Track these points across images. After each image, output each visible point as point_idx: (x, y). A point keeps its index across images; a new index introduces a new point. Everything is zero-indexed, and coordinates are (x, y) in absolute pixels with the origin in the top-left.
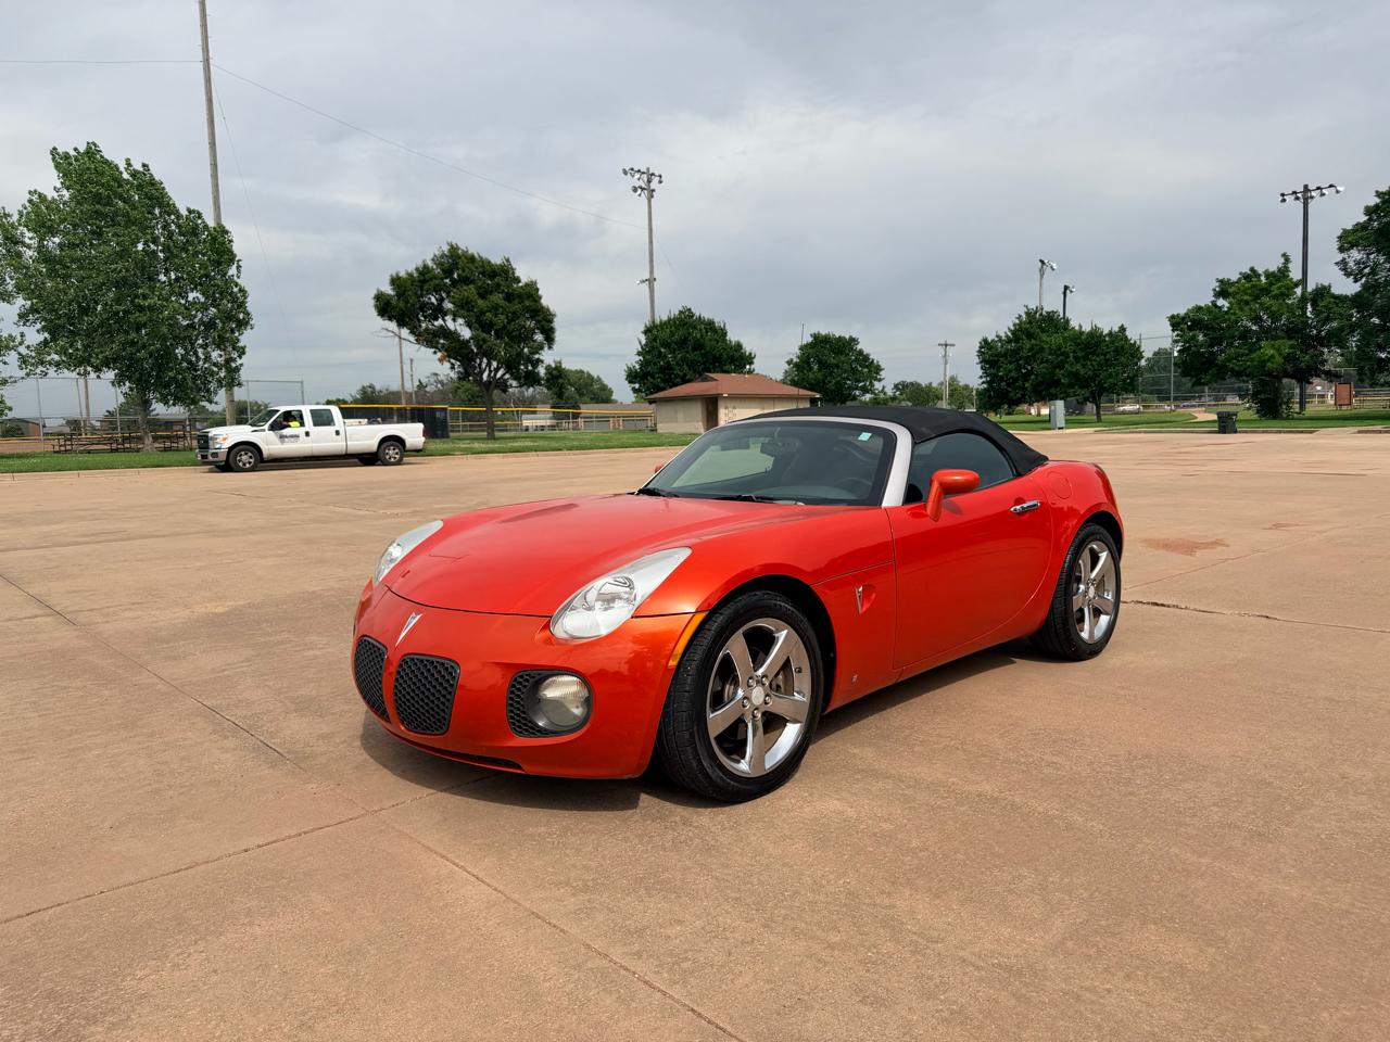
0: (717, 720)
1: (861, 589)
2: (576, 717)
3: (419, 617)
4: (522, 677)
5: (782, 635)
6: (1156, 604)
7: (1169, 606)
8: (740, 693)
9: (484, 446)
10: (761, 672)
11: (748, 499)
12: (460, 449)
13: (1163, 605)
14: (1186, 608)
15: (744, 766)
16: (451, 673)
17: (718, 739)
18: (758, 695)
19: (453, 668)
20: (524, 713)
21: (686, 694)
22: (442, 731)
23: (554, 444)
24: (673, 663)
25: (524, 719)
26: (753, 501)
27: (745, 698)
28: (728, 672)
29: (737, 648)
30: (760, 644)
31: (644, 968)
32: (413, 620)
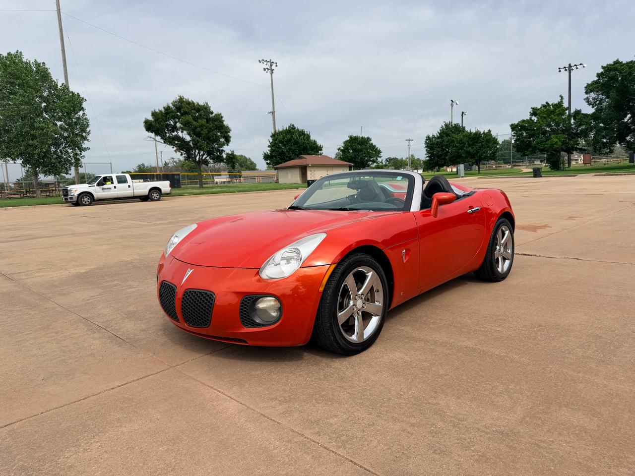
0: (342, 316)
1: (404, 251)
2: (274, 317)
3: (192, 271)
4: (247, 298)
5: (370, 275)
6: (525, 255)
7: (531, 255)
8: (351, 303)
9: (197, 191)
10: (360, 292)
11: (345, 210)
12: (187, 193)
13: (529, 255)
14: (540, 256)
15: (354, 338)
16: (211, 298)
17: (341, 325)
18: (359, 303)
19: (211, 295)
20: (248, 316)
21: (328, 304)
22: (206, 326)
23: (232, 190)
24: (321, 289)
25: (248, 319)
26: (348, 210)
27: (354, 305)
28: (346, 293)
29: (350, 281)
30: (360, 278)
31: (323, 440)
32: (189, 272)
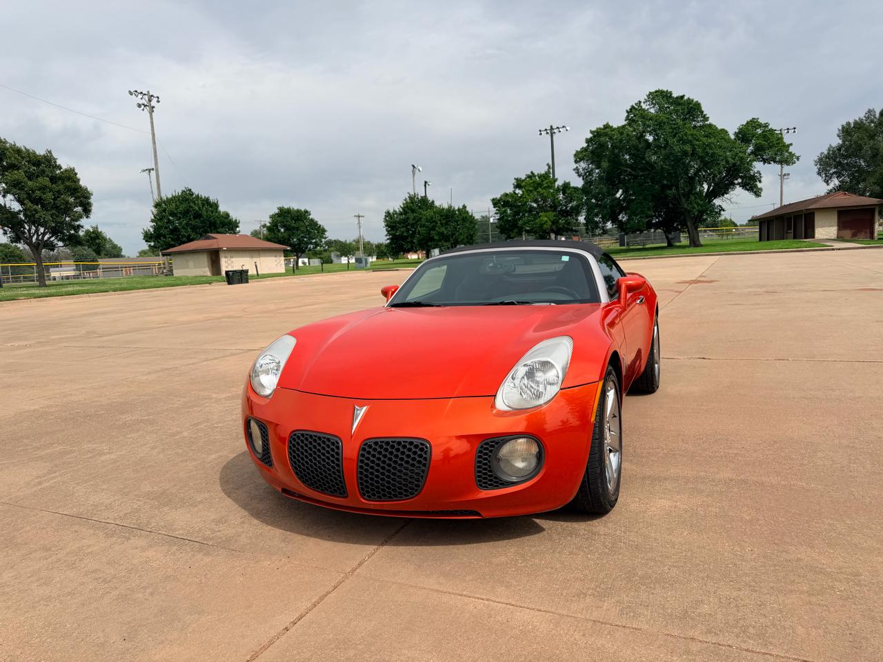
3: (365, 408)
4: (487, 444)
5: (612, 393)
10: (607, 419)
11: (512, 303)
16: (422, 450)
18: (608, 436)
19: (422, 444)
20: (490, 471)
22: (411, 496)
24: (593, 419)
25: (490, 476)
32: (361, 412)
